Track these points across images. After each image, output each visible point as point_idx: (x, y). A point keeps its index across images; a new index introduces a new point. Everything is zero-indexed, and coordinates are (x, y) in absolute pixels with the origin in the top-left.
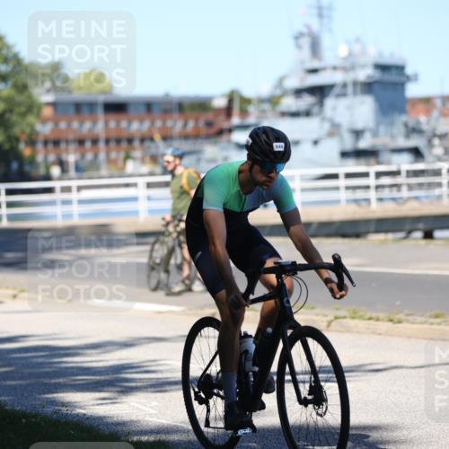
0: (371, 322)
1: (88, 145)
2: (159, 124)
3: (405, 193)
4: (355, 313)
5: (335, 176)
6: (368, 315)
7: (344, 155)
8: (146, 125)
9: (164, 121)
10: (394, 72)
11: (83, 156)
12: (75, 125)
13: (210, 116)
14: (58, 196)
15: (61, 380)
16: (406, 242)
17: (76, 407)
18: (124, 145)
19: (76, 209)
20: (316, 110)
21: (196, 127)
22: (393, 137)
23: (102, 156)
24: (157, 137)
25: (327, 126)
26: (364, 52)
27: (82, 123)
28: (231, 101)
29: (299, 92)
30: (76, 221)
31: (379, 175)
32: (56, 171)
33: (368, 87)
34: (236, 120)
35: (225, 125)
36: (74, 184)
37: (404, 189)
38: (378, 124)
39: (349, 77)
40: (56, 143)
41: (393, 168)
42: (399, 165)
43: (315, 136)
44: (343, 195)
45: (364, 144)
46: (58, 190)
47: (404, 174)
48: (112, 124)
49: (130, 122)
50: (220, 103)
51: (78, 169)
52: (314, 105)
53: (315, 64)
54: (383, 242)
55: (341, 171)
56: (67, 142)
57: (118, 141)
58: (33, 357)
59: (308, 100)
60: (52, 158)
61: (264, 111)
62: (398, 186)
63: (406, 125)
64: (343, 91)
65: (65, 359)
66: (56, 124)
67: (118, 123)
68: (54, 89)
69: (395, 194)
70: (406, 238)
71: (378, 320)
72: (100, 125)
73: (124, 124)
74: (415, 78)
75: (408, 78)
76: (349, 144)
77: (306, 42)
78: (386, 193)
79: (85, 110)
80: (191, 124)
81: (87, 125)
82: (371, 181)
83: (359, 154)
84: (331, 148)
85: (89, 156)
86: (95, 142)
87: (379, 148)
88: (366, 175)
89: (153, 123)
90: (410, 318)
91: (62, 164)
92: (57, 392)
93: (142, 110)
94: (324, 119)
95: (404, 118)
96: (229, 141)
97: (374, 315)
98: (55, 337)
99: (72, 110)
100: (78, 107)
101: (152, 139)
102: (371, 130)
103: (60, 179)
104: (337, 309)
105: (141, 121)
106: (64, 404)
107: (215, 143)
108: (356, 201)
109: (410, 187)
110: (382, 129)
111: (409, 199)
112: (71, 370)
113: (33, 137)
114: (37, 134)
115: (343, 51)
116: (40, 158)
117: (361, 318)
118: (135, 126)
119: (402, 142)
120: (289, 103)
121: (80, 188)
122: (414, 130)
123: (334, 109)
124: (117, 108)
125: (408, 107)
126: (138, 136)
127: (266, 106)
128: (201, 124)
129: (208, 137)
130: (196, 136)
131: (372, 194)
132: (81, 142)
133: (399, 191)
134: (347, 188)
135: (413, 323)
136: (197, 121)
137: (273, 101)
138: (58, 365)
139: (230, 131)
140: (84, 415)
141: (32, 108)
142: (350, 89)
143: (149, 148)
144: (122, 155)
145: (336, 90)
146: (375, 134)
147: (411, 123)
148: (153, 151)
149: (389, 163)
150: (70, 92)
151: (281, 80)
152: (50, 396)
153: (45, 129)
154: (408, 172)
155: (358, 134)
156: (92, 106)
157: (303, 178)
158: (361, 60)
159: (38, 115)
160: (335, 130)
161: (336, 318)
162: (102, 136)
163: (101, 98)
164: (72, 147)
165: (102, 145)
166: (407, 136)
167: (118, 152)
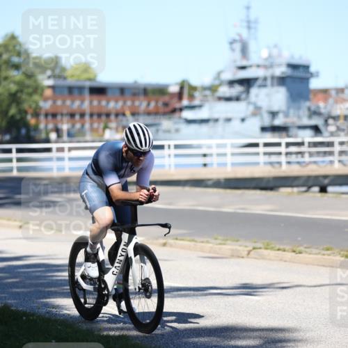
0: (280, 252)
1: (77, 117)
2: (129, 103)
3: (307, 158)
4: (268, 245)
5: (256, 145)
6: (277, 247)
7: (264, 129)
8: (120, 104)
9: (133, 102)
10: (301, 70)
11: (73, 126)
12: (68, 102)
13: (166, 98)
14: (54, 154)
15: (53, 289)
16: (307, 194)
17: (63, 309)
18: (104, 118)
19: (67, 164)
20: (243, 96)
21: (156, 106)
22: (299, 117)
23: (87, 126)
24: (128, 113)
25: (251, 108)
26: (280, 55)
27: (73, 102)
28: (182, 88)
29: (232, 83)
30: (67, 173)
31: (288, 145)
32: (53, 136)
33: (282, 81)
34: (185, 102)
35: (177, 106)
36: (66, 146)
37: (307, 155)
38: (289, 108)
39: (268, 73)
40: (54, 115)
41: (299, 140)
42: (303, 138)
43: (242, 115)
44: (262, 159)
45: (278, 121)
46: (54, 150)
47: (306, 144)
48: (95, 103)
49: (108, 102)
50: (174, 89)
51: (69, 135)
52: (242, 92)
53: (244, 63)
54: (290, 194)
55: (261, 141)
56: (62, 115)
57: (99, 115)
58: (33, 272)
59: (238, 89)
60: (51, 126)
61: (206, 96)
62: (301, 153)
63: (309, 109)
64: (263, 83)
65: (56, 274)
66: (54, 102)
67: (99, 102)
68: (53, 76)
69: (300, 159)
70: (306, 191)
71: (284, 251)
72: (87, 104)
73: (104, 103)
74: (317, 75)
75: (312, 75)
76: (267, 121)
77: (238, 46)
78: (293, 158)
79: (76, 92)
80: (153, 104)
81: (77, 103)
82: (283, 149)
83: (275, 129)
84: (254, 124)
85: (78, 126)
86: (82, 115)
87: (289, 125)
88: (279, 144)
89: (125, 103)
90: (307, 250)
91: (58, 131)
92: (50, 298)
93: (118, 93)
94: (249, 103)
95: (308, 104)
96: (180, 118)
97: (282, 247)
98: (50, 257)
99: (66, 92)
100: (71, 90)
101: (124, 114)
102: (284, 112)
103: (56, 142)
104: (255, 242)
105: (117, 101)
106: (54, 307)
107: (170, 118)
108: (271, 163)
109: (311, 154)
110: (292, 111)
111: (310, 163)
112: (60, 282)
113: (38, 110)
114: (40, 108)
115: (265, 54)
116: (42, 126)
117: (272, 249)
118: (112, 105)
119: (306, 122)
120: (225, 91)
121: (70, 149)
122: (314, 113)
123: (257, 96)
124: (99, 91)
125: (311, 96)
126: (114, 112)
127: (208, 93)
128: (160, 104)
129: (165, 114)
130: (156, 113)
131: (283, 159)
132: (72, 115)
133: (303, 157)
134: (265, 154)
135: (310, 254)
136: (157, 102)
137: (213, 89)
138: (51, 278)
139: (181, 110)
140: (69, 315)
141: (37, 89)
142: (269, 82)
143: (121, 121)
144: (102, 126)
145: (259, 82)
146: (286, 115)
147: (313, 108)
148: (124, 123)
149: (296, 136)
150: (65, 78)
151: (219, 74)
152: (45, 300)
153: (46, 106)
154: (309, 143)
155: (274, 114)
156: (81, 89)
157: (233, 146)
158: (278, 61)
159: (42, 95)
160: (257, 111)
161: (254, 248)
162: (88, 111)
163: (88, 84)
164: (66, 119)
165: (87, 118)
166: (310, 117)
167: (99, 123)
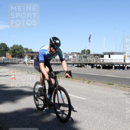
2: (36, 54)
68: (26, 50)
100: (29, 52)
105: (34, 54)
124: (32, 53)
141: (24, 52)
156: (30, 52)
159: (24, 53)
